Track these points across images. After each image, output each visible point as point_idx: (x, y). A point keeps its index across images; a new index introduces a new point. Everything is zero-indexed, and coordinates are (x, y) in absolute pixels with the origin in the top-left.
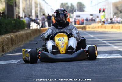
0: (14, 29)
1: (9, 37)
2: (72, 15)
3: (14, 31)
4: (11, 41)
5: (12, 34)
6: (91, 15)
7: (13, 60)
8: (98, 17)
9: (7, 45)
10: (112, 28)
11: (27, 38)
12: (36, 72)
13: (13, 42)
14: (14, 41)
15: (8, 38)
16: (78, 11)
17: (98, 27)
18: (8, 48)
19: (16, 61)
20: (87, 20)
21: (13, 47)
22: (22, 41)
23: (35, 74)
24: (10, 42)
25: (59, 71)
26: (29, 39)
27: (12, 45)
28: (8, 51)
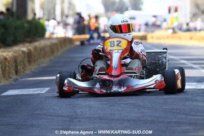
0: (27, 37)
3: (28, 39)
4: (28, 57)
5: (27, 45)
7: (36, 88)
10: (191, 38)
11: (52, 52)
12: (82, 110)
14: (32, 57)
16: (133, 9)
17: (168, 37)
19: (42, 90)
20: (147, 25)
21: (31, 67)
22: (44, 57)
23: (81, 113)
24: (26, 58)
25: (122, 109)
26: (55, 54)
27: (29, 62)
28: (24, 72)
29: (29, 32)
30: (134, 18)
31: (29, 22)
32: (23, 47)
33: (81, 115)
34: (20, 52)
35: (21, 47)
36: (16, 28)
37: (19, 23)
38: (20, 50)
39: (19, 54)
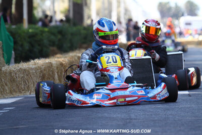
0: (84, 43)
2: (176, 22)
3: (85, 46)
12: (136, 114)
16: (188, 15)
23: (135, 117)
29: (85, 38)
31: (85, 29)
32: (79, 53)
33: (135, 119)
34: (76, 58)
35: (77, 53)
36: (72, 34)
37: (74, 29)
38: (76, 56)
39: (75, 59)
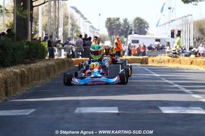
1: (17, 71)
2: (125, 39)
3: (28, 61)
4: (21, 78)
5: (23, 65)
6: (158, 40)
7: (22, 109)
8: (168, 44)
9: (14, 83)
10: (192, 63)
11: (48, 74)
13: (24, 79)
14: (26, 78)
15: (15, 73)
16: (135, 33)
17: (168, 61)
18: (15, 89)
19: (27, 112)
21: (24, 88)
22: (39, 79)
24: (19, 79)
26: (51, 76)
27: (22, 84)
28: (14, 93)
30: (137, 42)
35: (14, 68)
38: (12, 71)
39: (10, 75)
